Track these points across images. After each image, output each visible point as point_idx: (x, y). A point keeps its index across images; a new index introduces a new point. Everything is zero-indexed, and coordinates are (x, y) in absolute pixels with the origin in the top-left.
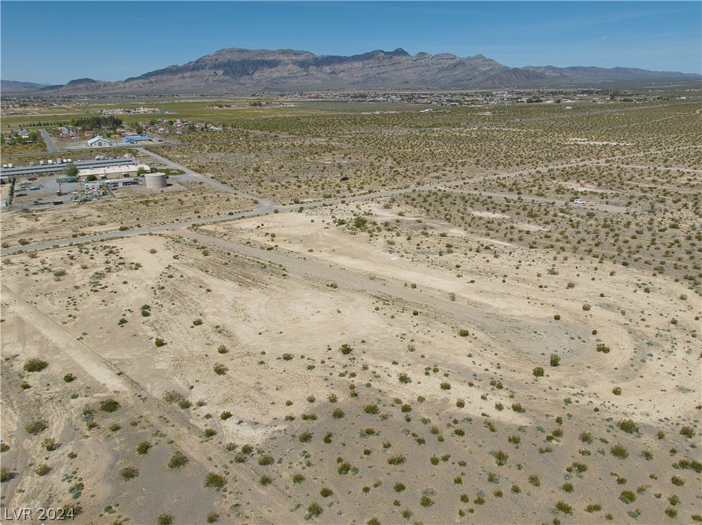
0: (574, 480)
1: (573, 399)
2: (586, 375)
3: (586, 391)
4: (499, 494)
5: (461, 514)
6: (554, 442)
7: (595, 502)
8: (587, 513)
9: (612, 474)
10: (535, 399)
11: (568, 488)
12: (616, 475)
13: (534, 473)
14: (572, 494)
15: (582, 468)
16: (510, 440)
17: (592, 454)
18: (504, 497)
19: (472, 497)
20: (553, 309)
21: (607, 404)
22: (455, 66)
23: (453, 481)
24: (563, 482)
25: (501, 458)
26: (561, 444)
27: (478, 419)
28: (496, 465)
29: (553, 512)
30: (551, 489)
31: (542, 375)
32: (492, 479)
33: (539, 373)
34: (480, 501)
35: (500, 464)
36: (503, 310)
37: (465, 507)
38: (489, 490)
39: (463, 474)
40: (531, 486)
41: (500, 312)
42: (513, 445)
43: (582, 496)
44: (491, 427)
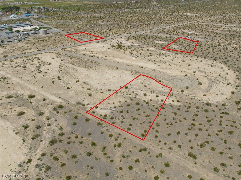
0: (195, 118)
1: (193, 98)
2: (196, 91)
3: (196, 95)
4: (176, 122)
5: (167, 127)
6: (189, 109)
7: (201, 123)
8: (199, 125)
9: (205, 116)
10: (182, 98)
11: (194, 120)
12: (206, 116)
13: (184, 117)
14: (195, 121)
15: (197, 115)
16: (177, 109)
17: (199, 111)
18: (178, 123)
19: (170, 124)
20: (185, 73)
21: (202, 99)
23: (164, 120)
24: (192, 119)
25: (175, 114)
26: (191, 109)
27: (168, 104)
28: (174, 116)
29: (190, 126)
30: (189, 120)
31: (184, 92)
32: (174, 119)
33: (183, 91)
34: (172, 124)
35: (175, 115)
36: (170, 74)
37: (168, 126)
38: (173, 122)
39: (166, 118)
40: (184, 120)
41: (169, 74)
42: (178, 111)
43: (197, 121)
44: (172, 106)
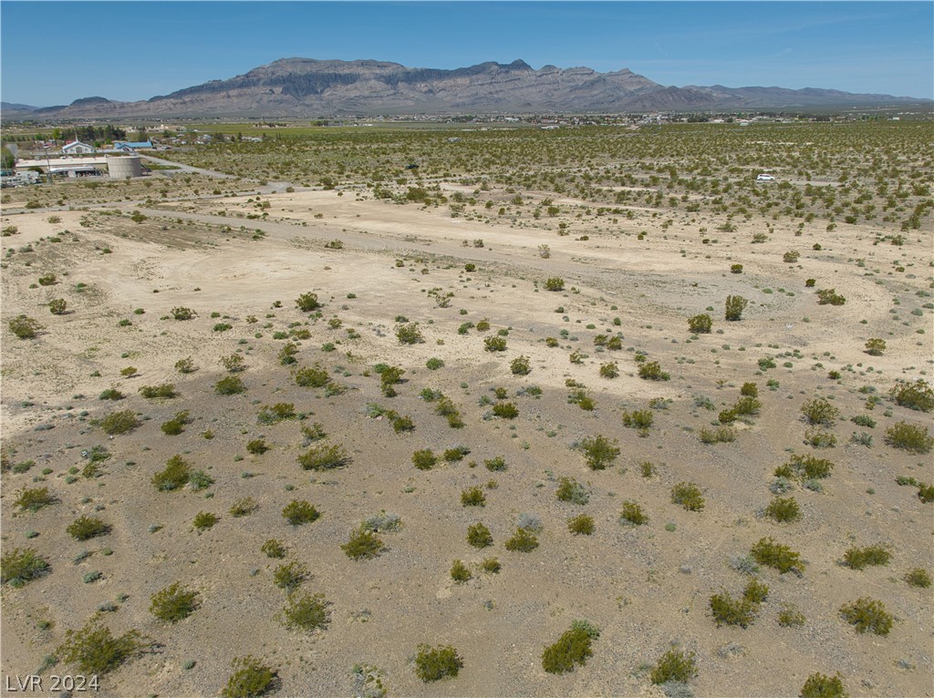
0: (799, 493)
1: (779, 362)
2: (800, 331)
4: (583, 527)
5: (460, 575)
6: (739, 426)
8: (846, 571)
9: (901, 482)
10: (692, 362)
11: (784, 513)
12: (912, 482)
13: (685, 480)
14: (792, 528)
15: (816, 470)
16: (627, 423)
17: (839, 444)
18: (598, 536)
19: (502, 535)
20: (729, 262)
21: (855, 368)
22: (593, 83)
23: (459, 502)
24: (767, 499)
25: (600, 455)
26: (756, 428)
27: (555, 392)
28: (586, 470)
29: (743, 568)
30: (735, 517)
31: (708, 331)
32: (567, 494)
33: (700, 326)
34: (523, 544)
35: (596, 467)
37: (473, 558)
38: (556, 518)
39: (490, 486)
42: (634, 432)
44: (584, 401)
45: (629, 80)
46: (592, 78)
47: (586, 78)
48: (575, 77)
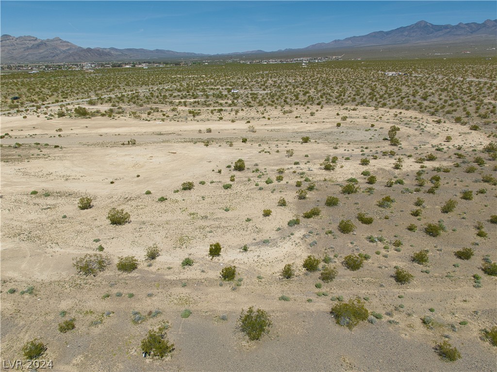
22: (39, 46)
45: (61, 44)
46: (36, 42)
47: (33, 43)
48: (25, 42)
